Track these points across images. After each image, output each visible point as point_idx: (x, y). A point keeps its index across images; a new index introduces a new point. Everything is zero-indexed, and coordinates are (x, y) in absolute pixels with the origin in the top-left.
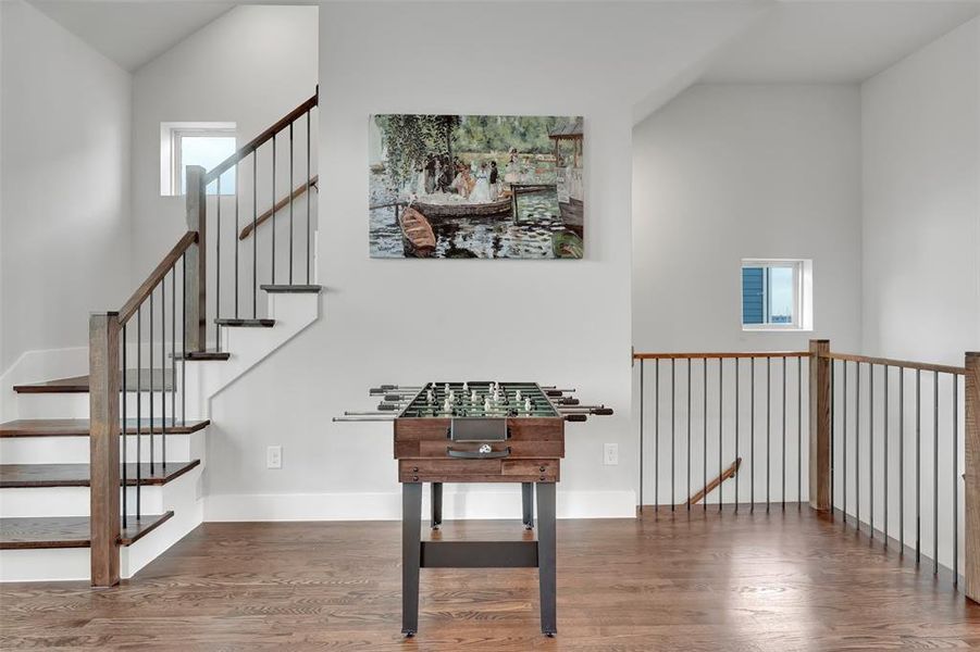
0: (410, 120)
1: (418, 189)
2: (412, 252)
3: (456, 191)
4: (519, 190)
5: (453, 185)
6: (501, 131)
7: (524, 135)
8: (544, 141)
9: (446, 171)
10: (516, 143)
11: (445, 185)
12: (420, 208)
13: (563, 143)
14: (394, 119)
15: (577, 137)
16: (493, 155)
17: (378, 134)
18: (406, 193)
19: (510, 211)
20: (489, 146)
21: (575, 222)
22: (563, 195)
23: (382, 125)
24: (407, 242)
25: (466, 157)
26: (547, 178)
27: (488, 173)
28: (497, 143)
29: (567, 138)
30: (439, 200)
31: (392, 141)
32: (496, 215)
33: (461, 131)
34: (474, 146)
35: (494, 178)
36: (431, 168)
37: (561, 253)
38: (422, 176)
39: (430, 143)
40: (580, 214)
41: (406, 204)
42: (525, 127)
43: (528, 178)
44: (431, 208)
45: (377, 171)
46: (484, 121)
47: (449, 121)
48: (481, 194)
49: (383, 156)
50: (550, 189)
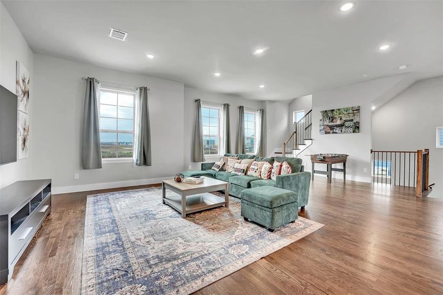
0: (326, 111)
1: (327, 122)
2: (326, 133)
4: (346, 121)
5: (334, 121)
6: (343, 111)
8: (351, 111)
9: (332, 119)
10: (345, 113)
11: (332, 121)
12: (327, 126)
14: (323, 111)
17: (321, 114)
18: (325, 123)
19: (344, 125)
20: (340, 114)
21: (358, 126)
22: (355, 121)
24: (326, 131)
25: (336, 116)
26: (351, 118)
28: (342, 113)
29: (356, 110)
30: (331, 124)
31: (323, 115)
32: (341, 126)
33: (335, 112)
34: (337, 114)
35: (341, 119)
36: (330, 119)
37: (354, 132)
38: (328, 120)
39: (329, 115)
40: (359, 124)
41: (325, 125)
42: (347, 110)
43: (348, 119)
44: (330, 126)
45: (320, 120)
46: (339, 110)
47: (333, 111)
48: (339, 122)
49: (321, 118)
50: (352, 120)
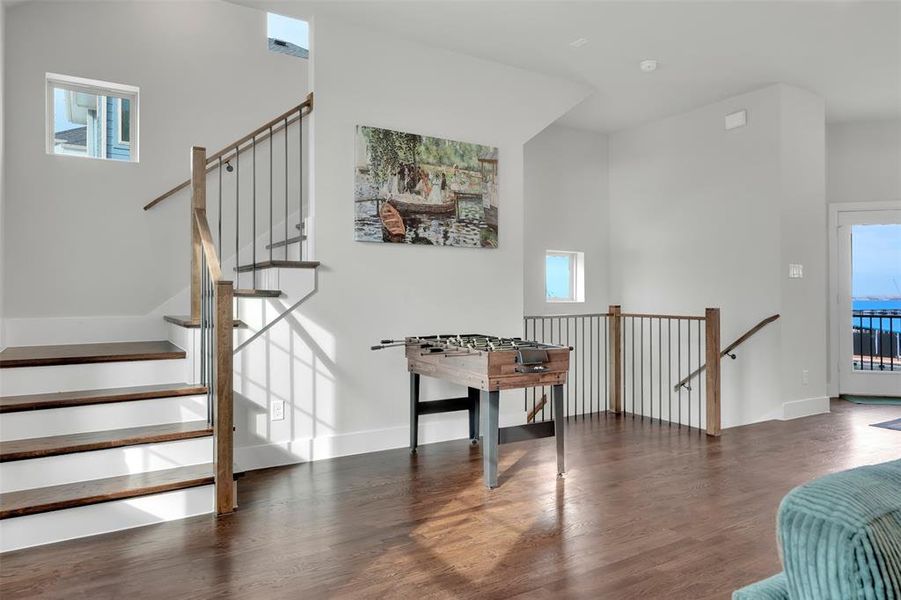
0: (387, 133)
1: (392, 188)
2: (389, 238)
3: (418, 193)
4: (460, 196)
5: (417, 188)
6: (449, 151)
7: (462, 156)
8: (474, 162)
9: (412, 177)
10: (457, 161)
11: (411, 187)
12: (394, 204)
13: (486, 164)
14: (376, 131)
15: (494, 162)
16: (443, 169)
17: (364, 142)
18: (384, 191)
19: (454, 211)
20: (440, 162)
21: (493, 223)
22: (487, 203)
23: (367, 135)
24: (385, 230)
25: (426, 168)
26: (476, 190)
27: (440, 182)
28: (445, 160)
29: (489, 162)
30: (407, 199)
31: (374, 149)
32: (445, 213)
33: (422, 148)
34: (431, 160)
35: (444, 186)
36: (402, 173)
38: (396, 179)
39: (401, 154)
40: (496, 217)
41: (385, 200)
42: (463, 151)
43: (464, 188)
44: (402, 205)
45: (363, 171)
46: (437, 142)
47: (414, 139)
48: (436, 198)
49: (367, 160)
50: (477, 198)
